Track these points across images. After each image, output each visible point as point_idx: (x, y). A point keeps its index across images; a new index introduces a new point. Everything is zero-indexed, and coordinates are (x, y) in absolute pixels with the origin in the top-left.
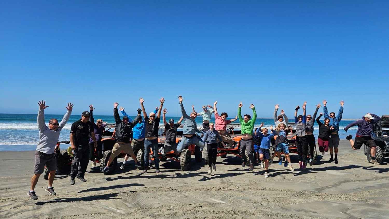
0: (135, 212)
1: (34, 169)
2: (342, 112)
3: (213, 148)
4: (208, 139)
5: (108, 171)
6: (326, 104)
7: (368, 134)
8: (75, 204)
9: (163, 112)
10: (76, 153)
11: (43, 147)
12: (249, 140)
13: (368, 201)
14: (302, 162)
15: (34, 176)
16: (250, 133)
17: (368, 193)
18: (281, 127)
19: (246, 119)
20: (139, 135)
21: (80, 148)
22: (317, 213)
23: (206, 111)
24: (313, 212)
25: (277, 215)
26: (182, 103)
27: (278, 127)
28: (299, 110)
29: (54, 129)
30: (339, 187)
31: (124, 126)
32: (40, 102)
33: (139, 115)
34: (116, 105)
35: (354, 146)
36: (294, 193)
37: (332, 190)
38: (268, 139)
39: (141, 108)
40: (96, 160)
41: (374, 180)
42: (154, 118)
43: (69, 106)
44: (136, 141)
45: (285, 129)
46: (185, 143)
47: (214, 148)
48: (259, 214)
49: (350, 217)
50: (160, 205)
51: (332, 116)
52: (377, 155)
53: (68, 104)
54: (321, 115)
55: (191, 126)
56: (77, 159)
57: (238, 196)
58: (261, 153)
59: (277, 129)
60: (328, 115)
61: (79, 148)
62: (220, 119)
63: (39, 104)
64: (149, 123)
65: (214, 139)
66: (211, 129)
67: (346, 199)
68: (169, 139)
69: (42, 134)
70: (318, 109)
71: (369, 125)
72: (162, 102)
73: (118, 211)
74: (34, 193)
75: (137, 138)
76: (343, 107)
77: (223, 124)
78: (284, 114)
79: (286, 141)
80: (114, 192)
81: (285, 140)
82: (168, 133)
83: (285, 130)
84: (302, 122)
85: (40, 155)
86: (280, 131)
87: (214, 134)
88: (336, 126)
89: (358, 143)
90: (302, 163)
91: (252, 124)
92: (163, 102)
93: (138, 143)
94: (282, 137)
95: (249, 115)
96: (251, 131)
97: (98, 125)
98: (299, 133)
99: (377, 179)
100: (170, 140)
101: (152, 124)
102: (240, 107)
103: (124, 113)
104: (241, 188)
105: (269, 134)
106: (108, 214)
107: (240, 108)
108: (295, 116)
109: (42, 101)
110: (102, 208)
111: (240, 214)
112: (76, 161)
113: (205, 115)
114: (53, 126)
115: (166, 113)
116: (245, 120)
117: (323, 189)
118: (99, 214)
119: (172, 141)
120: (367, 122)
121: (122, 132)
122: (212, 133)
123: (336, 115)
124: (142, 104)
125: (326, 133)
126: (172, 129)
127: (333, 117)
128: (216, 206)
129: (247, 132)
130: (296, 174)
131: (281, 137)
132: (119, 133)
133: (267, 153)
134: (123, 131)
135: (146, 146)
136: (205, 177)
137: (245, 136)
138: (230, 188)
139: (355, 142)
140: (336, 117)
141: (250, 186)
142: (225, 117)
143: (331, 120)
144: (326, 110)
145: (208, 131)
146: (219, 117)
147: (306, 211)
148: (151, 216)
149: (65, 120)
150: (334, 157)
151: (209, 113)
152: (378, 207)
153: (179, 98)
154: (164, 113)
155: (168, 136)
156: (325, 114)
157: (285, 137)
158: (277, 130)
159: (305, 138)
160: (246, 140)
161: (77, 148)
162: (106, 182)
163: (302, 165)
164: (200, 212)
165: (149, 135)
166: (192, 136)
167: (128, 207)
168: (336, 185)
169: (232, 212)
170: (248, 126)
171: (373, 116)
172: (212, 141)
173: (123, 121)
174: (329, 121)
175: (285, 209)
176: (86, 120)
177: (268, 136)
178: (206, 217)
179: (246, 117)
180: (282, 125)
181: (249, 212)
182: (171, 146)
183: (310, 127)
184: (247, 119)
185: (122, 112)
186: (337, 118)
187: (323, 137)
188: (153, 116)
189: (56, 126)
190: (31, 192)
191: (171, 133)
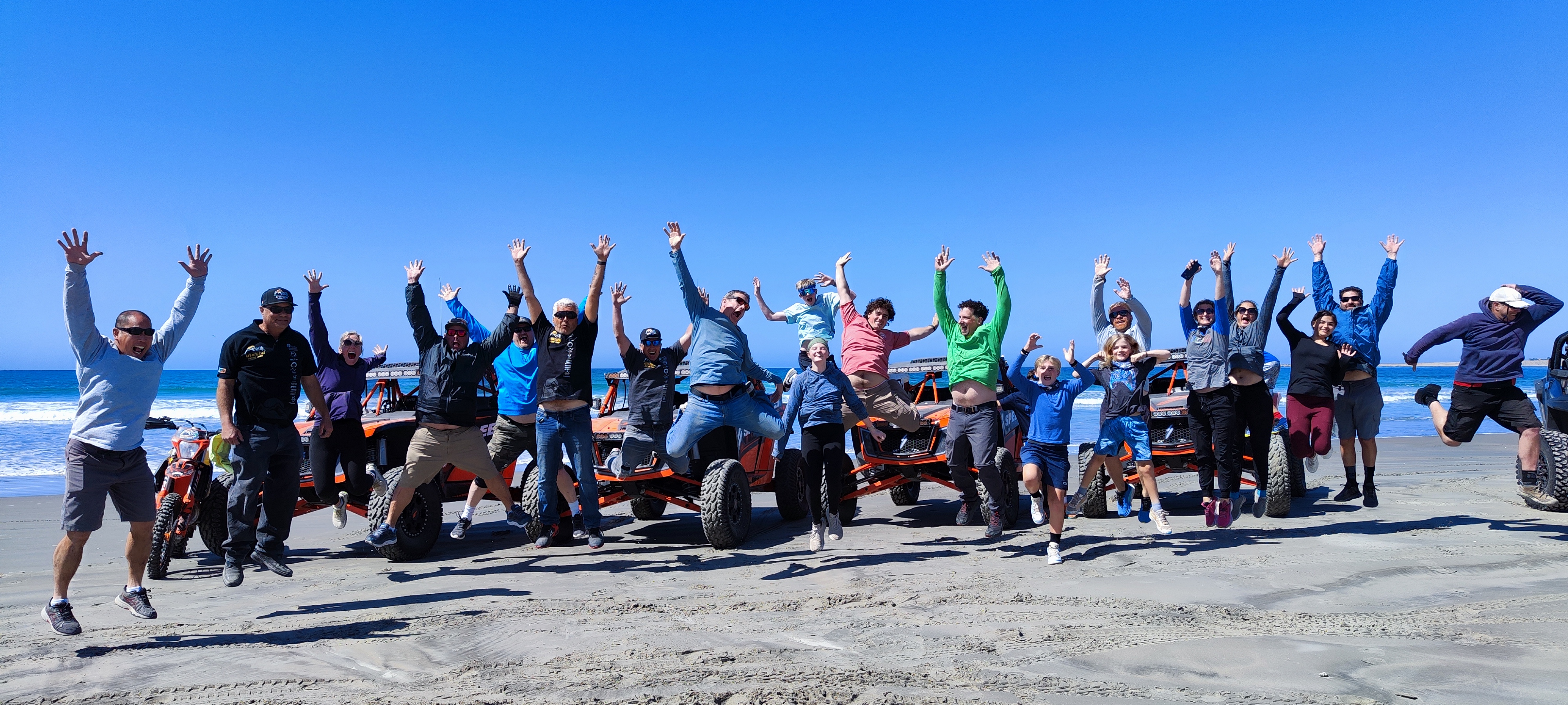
0: (450, 678)
1: (63, 512)
2: (1394, 285)
3: (825, 447)
4: (805, 409)
5: (390, 542)
6: (1321, 253)
7: (1503, 374)
8: (225, 651)
9: (613, 300)
10: (242, 458)
11: (94, 424)
12: (981, 407)
13: (1464, 636)
14: (1215, 499)
15: (63, 541)
16: (982, 379)
17: (1477, 612)
18: (1117, 348)
19: (966, 321)
20: (521, 397)
21: (258, 439)
22: (1216, 678)
23: (809, 300)
24: (1203, 674)
25: (1045, 684)
26: (680, 253)
27: (1105, 348)
28: (1197, 276)
29: (135, 349)
30: (1354, 593)
31: (448, 356)
32: (65, 234)
33: (511, 311)
34: (414, 271)
35: (1445, 427)
36: (1146, 611)
37: (1322, 602)
38: (1057, 401)
39: (518, 281)
40: (346, 500)
41: (1524, 566)
42: (570, 323)
43: (192, 258)
44: (512, 422)
45: (1134, 357)
46: (701, 422)
47: (829, 446)
48: (966, 681)
49: (1357, 688)
50: (562, 654)
51: (1350, 301)
52: (1561, 472)
53: (189, 249)
54: (1298, 299)
55: (720, 351)
56: (247, 482)
57: (900, 625)
58: (1028, 460)
59: (1100, 358)
60: (1331, 298)
61: (254, 440)
62: (860, 325)
63: (60, 242)
64: (549, 343)
65: (831, 407)
66: (816, 363)
67: (1369, 632)
68: (643, 413)
69: (86, 370)
70: (1281, 271)
71: (1511, 333)
72: (600, 256)
73: (388, 675)
74: (64, 610)
75: (514, 415)
76: (1395, 261)
77: (875, 345)
78: (1130, 296)
79: (1136, 409)
80: (398, 616)
81: (1131, 404)
82: (637, 386)
83: (1132, 360)
84: (1211, 329)
85: (84, 457)
86: (1113, 367)
87: (828, 384)
88: (1366, 346)
89: (1462, 414)
90: (1214, 505)
91: (992, 340)
92: (605, 252)
93: (518, 431)
94: (1119, 392)
95: (980, 303)
96: (987, 369)
97: (346, 357)
98: (1201, 375)
99: (1536, 561)
100: (646, 414)
101: (562, 347)
102: (942, 266)
103: (460, 310)
104: (923, 599)
105: (1066, 382)
106: (342, 684)
107: (943, 274)
108: (1181, 302)
109: (75, 231)
110: (329, 665)
111: (885, 682)
112: (244, 491)
113: (809, 317)
114: (128, 338)
115: (625, 302)
116: (962, 324)
117: (1280, 599)
118: (303, 684)
119: (653, 418)
120: (1502, 321)
121: (439, 380)
122: (821, 381)
123: (1367, 300)
124: (521, 262)
125: (1320, 374)
126: (651, 370)
127: (1352, 305)
128: (798, 658)
129: (972, 374)
130: (1184, 550)
131: (1116, 393)
132: (431, 386)
133: (1052, 462)
134: (445, 378)
135: (540, 438)
136: (794, 567)
137: (965, 392)
138: (879, 598)
139: (1452, 411)
140: (1367, 306)
141: (964, 592)
142: (880, 317)
143: (1344, 318)
144: (1323, 280)
145: (805, 375)
146: (857, 320)
147: (1173, 671)
148: (507, 691)
149: (182, 316)
150: (1361, 479)
151: (827, 307)
152: (1499, 658)
153: (669, 230)
154: (616, 303)
155: (639, 397)
156: (1317, 296)
157: (1131, 392)
158: (1100, 364)
159: (1225, 398)
160: (969, 411)
161: (247, 438)
162: (386, 584)
163: (1217, 512)
164: (716, 678)
165: (551, 390)
166: (728, 393)
167: (430, 662)
168: (1345, 583)
169: (852, 676)
170: (977, 347)
171: (1527, 293)
172: (822, 414)
173: (446, 341)
174: (1335, 322)
175: (1087, 665)
176: (276, 325)
177: (1061, 392)
178: (733, 692)
179: (966, 311)
180: (1122, 342)
181: (926, 676)
182: (651, 439)
183: (1250, 352)
184: (972, 320)
185: (452, 304)
186: (1369, 310)
187: (1307, 393)
188: (568, 314)
189: (142, 338)
190: (53, 603)
191: (650, 387)
